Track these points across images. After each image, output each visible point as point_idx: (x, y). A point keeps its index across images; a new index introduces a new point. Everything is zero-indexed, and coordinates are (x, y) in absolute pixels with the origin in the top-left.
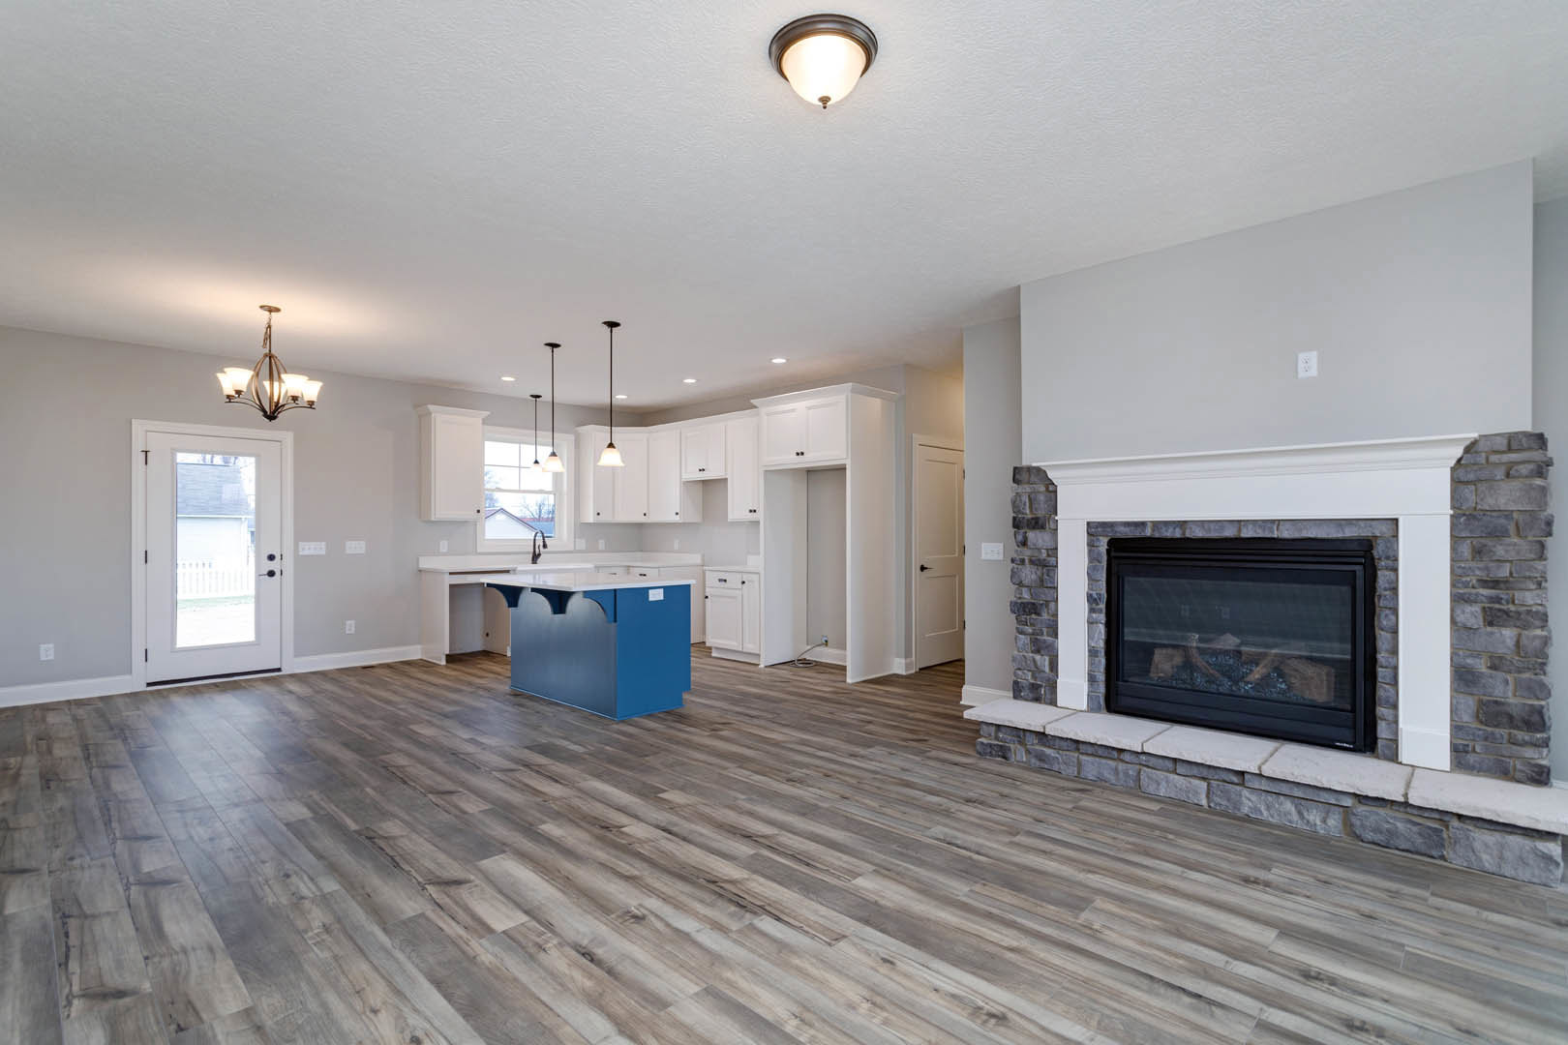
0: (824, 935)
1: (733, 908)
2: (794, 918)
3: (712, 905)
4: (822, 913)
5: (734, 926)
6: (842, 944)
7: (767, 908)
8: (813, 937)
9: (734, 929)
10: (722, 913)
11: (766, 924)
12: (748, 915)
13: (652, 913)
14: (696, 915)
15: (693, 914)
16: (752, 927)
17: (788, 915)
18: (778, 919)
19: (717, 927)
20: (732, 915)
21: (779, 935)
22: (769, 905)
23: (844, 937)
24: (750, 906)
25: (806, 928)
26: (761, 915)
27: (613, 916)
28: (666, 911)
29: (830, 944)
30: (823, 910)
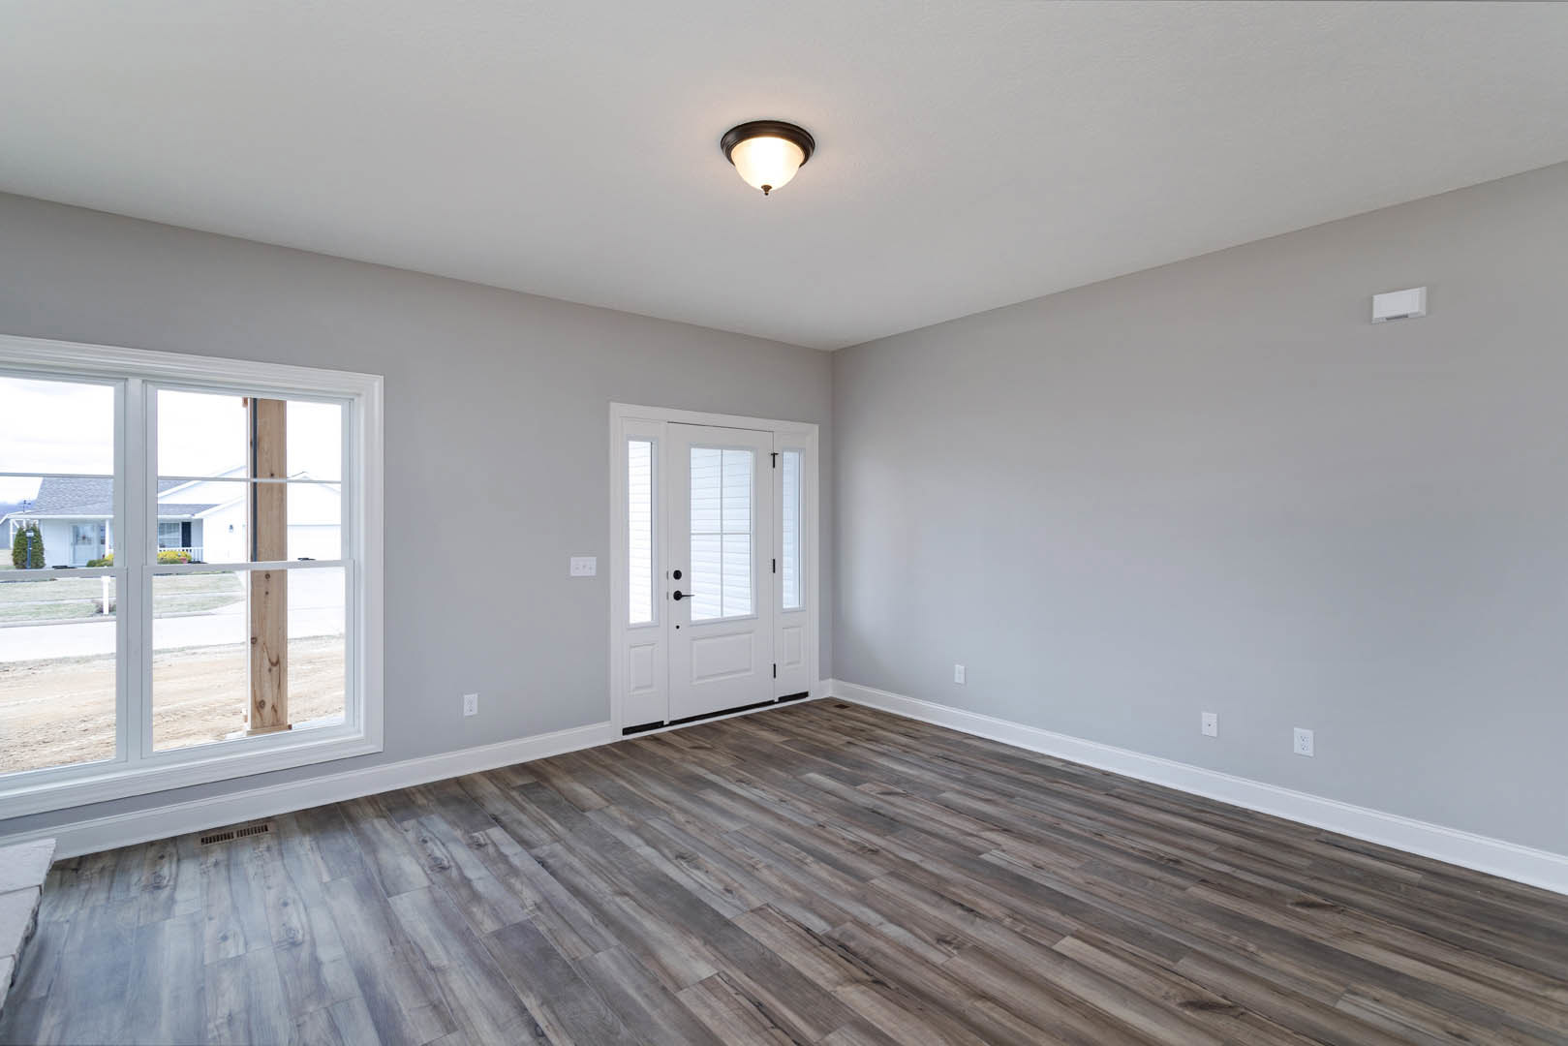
0: (771, 913)
1: (852, 944)
2: (793, 931)
3: (875, 950)
4: (765, 934)
5: (849, 925)
6: (757, 904)
7: (816, 942)
8: (780, 912)
9: (849, 924)
10: (861, 941)
11: (819, 926)
12: (836, 935)
13: (932, 945)
14: (888, 940)
15: (891, 940)
16: (833, 924)
17: (800, 935)
18: (808, 930)
19: (865, 927)
20: (853, 937)
21: (809, 915)
22: (815, 947)
23: (752, 911)
24: (835, 947)
25: (784, 920)
26: (824, 935)
27: (970, 945)
28: (920, 948)
29: (768, 905)
30: (763, 938)
